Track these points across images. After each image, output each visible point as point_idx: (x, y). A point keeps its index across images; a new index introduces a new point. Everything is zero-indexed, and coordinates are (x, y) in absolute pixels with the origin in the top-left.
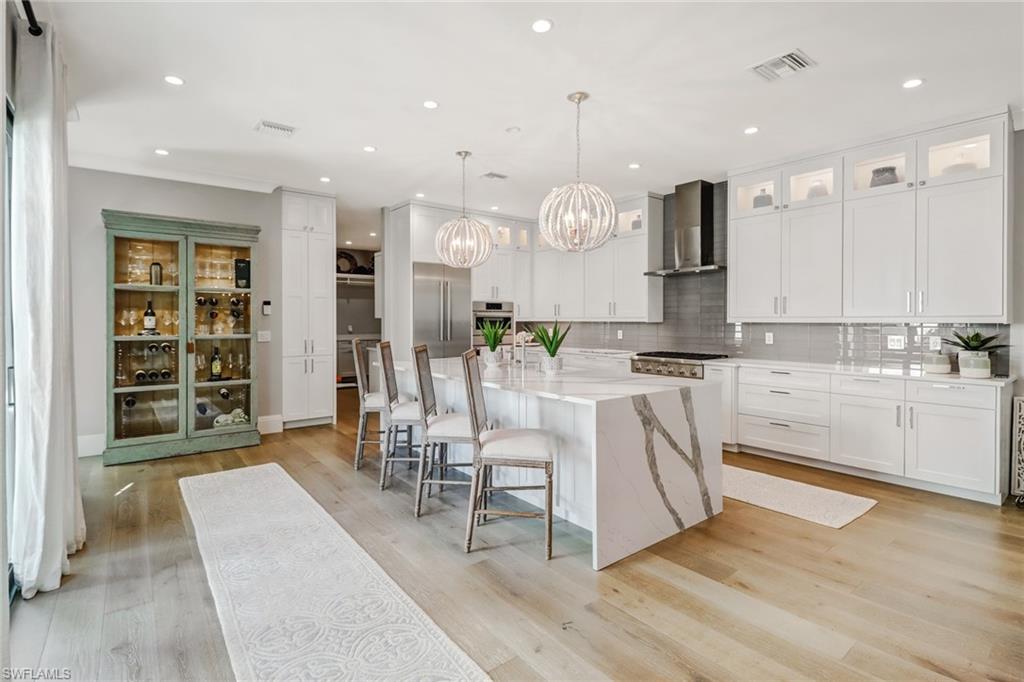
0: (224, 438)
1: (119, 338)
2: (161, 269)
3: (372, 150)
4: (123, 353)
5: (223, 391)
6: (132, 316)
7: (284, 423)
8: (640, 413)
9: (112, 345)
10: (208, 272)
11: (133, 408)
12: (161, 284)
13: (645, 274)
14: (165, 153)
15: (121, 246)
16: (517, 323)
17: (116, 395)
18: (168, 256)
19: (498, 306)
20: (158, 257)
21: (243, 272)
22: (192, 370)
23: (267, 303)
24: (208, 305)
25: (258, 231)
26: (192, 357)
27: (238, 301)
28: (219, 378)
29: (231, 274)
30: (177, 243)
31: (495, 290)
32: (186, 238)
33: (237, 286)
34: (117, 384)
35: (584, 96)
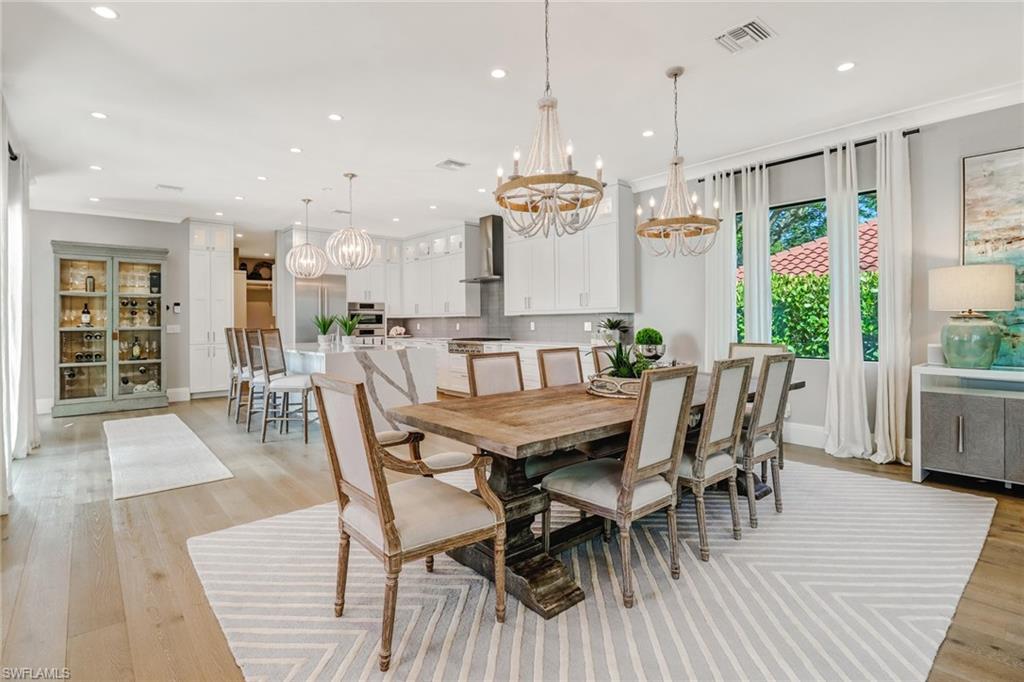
0: (141, 401)
1: (62, 329)
2: (94, 280)
3: (241, 198)
4: (67, 338)
5: (142, 368)
6: (73, 314)
7: (191, 394)
8: (361, 362)
9: (58, 334)
10: (129, 283)
11: (75, 378)
12: (94, 291)
13: (461, 281)
14: (96, 200)
15: (64, 265)
16: (388, 319)
17: (61, 368)
18: (100, 271)
19: (371, 306)
20: (92, 273)
21: (155, 282)
22: (117, 352)
23: (177, 304)
24: (129, 306)
25: (167, 253)
26: (116, 342)
27: (153, 303)
28: (138, 358)
29: (147, 283)
30: (105, 262)
31: (368, 293)
32: (112, 259)
33: (152, 292)
34: (61, 362)
35: (353, 176)
